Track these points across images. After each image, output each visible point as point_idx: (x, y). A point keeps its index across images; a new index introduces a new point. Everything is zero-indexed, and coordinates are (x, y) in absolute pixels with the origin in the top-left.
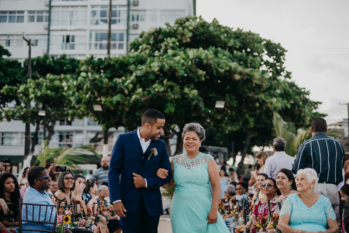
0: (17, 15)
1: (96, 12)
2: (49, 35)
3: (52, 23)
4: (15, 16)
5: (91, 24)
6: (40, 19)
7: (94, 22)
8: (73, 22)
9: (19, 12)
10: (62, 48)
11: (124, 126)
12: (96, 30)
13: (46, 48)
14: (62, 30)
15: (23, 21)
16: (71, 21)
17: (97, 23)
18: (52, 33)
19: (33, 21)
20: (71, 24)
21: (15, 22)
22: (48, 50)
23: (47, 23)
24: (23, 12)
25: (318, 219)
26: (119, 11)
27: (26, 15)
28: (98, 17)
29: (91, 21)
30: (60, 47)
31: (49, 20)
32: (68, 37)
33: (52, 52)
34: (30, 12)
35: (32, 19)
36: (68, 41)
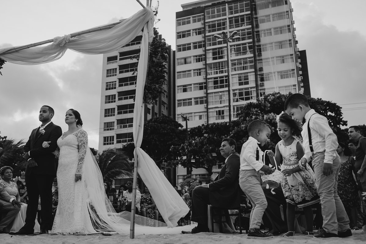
0: (187, 101)
1: (236, 93)
2: (207, 112)
3: (209, 103)
4: (187, 102)
5: (234, 101)
6: (202, 102)
7: (235, 100)
8: (222, 102)
9: (189, 99)
10: (217, 119)
12: (237, 105)
13: (206, 120)
14: (215, 108)
15: (192, 105)
16: (221, 101)
17: (237, 101)
18: (209, 111)
19: (198, 104)
20: (221, 103)
21: (187, 106)
22: (208, 121)
23: (206, 104)
24: (191, 99)
26: (251, 91)
27: (193, 100)
28: (237, 97)
29: (234, 99)
30: (215, 118)
31: (207, 102)
32: (219, 111)
33: (209, 123)
34: (195, 98)
35: (197, 103)
36: (220, 114)
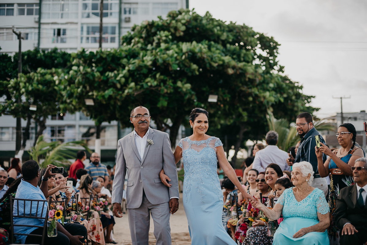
0: (6, 8)
1: (88, 5)
2: (39, 28)
3: (43, 16)
4: (4, 9)
5: (83, 17)
6: (30, 12)
7: (86, 15)
8: (64, 16)
9: (9, 5)
10: (53, 42)
11: (117, 119)
12: (87, 24)
13: (37, 42)
14: (53, 23)
15: (13, 15)
16: (62, 14)
17: (88, 16)
18: (43, 27)
19: (23, 14)
20: (62, 17)
21: (4, 15)
22: (39, 44)
23: (37, 16)
24: (12, 5)
25: (304, 213)
26: (111, 4)
27: (16, 7)
28: (89, 10)
29: (83, 14)
30: (51, 40)
31: (40, 13)
32: (59, 30)
33: (42, 46)
34: (19, 5)
35: (21, 12)
36: (59, 34)
